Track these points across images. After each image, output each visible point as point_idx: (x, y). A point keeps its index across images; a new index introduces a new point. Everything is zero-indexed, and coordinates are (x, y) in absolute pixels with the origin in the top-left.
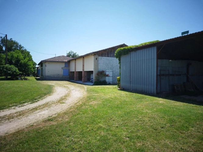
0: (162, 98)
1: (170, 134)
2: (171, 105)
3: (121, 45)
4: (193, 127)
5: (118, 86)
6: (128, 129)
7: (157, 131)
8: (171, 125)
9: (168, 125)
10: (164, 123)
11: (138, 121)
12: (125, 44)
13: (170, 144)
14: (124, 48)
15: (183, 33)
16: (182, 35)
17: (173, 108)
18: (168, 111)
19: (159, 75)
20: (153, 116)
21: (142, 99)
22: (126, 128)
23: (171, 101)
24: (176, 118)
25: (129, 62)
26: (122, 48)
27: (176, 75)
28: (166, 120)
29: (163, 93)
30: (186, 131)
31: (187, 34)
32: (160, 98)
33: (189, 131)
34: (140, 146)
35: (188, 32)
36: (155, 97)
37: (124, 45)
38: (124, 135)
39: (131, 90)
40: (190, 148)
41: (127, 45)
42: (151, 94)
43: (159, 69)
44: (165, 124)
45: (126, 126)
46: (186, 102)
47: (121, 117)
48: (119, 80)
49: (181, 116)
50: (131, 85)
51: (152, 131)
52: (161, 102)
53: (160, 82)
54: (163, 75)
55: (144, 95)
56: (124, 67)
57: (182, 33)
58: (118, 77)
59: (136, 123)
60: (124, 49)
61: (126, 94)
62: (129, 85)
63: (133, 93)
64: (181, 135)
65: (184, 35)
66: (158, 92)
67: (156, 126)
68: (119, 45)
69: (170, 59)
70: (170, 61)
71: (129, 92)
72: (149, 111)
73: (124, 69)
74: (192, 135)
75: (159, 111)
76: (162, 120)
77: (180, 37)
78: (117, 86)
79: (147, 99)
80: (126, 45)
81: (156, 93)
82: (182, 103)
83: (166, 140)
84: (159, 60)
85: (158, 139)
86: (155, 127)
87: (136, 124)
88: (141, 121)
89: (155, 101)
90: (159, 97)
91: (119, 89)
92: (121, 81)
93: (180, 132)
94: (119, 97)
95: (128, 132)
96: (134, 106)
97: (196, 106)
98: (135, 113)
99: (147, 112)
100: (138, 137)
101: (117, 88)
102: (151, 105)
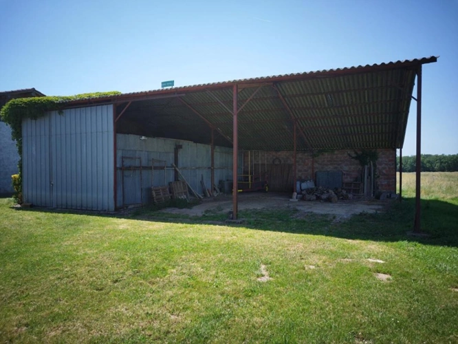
0: (125, 218)
1: (130, 291)
2: (142, 231)
3: (23, 90)
4: (174, 267)
5: (16, 198)
6: (29, 304)
7: (103, 291)
8: (134, 272)
9: (130, 272)
10: (121, 271)
11: (59, 278)
12: (36, 89)
13: (126, 312)
14: (31, 99)
15: (164, 84)
16: (162, 87)
17: (144, 236)
18: (134, 243)
19: (121, 169)
20: (100, 259)
21: (77, 225)
22: (24, 304)
23: (144, 222)
24: (147, 256)
25: (48, 136)
26: (25, 100)
27: (156, 168)
28: (126, 263)
29: (130, 207)
30: (161, 278)
31: (170, 87)
32: (120, 218)
33: (167, 276)
34: (55, 336)
35: (172, 83)
36: (111, 218)
37: (32, 92)
38: (15, 323)
39: (54, 206)
40: (162, 308)
41: (42, 93)
42: (102, 212)
43: (119, 154)
44: (123, 273)
45: (24, 298)
46: (170, 222)
47: (13, 278)
48: (19, 183)
49: (157, 250)
50: (54, 194)
51: (91, 294)
52: (121, 227)
53: (123, 183)
54: (129, 168)
55: (85, 216)
56: (34, 148)
57: (162, 83)
58: (17, 176)
59: (54, 284)
60: (31, 101)
61: (38, 218)
62: (48, 194)
63: (59, 213)
64: (151, 286)
65: (165, 88)
66: (118, 205)
67: (102, 282)
68: (18, 91)
69: (142, 135)
70: (143, 138)
71: (45, 212)
72: (91, 250)
73: (34, 153)
74: (171, 282)
75: (114, 248)
76: (117, 264)
77: (158, 91)
78: (12, 199)
79: (92, 223)
80: (40, 93)
81: (113, 209)
82: (164, 223)
83: (119, 306)
84: (120, 136)
85: (102, 308)
86: (99, 283)
87: (53, 286)
88: (68, 277)
89: (108, 227)
90: (120, 216)
91: (19, 206)
92: (25, 184)
93: (150, 283)
94: (13, 228)
95: (27, 311)
96: (53, 246)
97: (186, 227)
98: (55, 260)
99: (86, 254)
100: (54, 317)
101: (13, 203)
102: (98, 236)
